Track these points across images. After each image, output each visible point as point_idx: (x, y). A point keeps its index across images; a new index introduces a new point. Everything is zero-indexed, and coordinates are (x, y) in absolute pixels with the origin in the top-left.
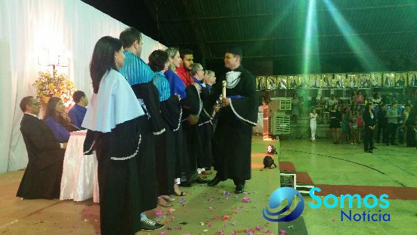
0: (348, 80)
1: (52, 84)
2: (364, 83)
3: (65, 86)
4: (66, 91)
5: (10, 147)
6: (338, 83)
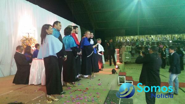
0: (157, 38)
1: (27, 41)
2: (164, 39)
3: (33, 41)
4: (33, 43)
5: (11, 65)
6: (152, 39)
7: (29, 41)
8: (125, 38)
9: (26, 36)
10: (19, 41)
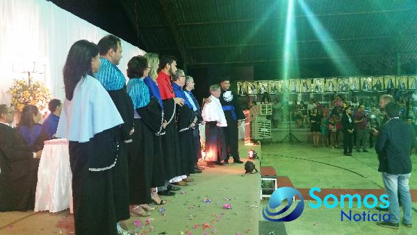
0: (327, 85)
1: (27, 92)
3: (41, 92)
6: (317, 87)
7: (31, 92)
8: (256, 85)
9: (24, 78)
10: (5, 92)
